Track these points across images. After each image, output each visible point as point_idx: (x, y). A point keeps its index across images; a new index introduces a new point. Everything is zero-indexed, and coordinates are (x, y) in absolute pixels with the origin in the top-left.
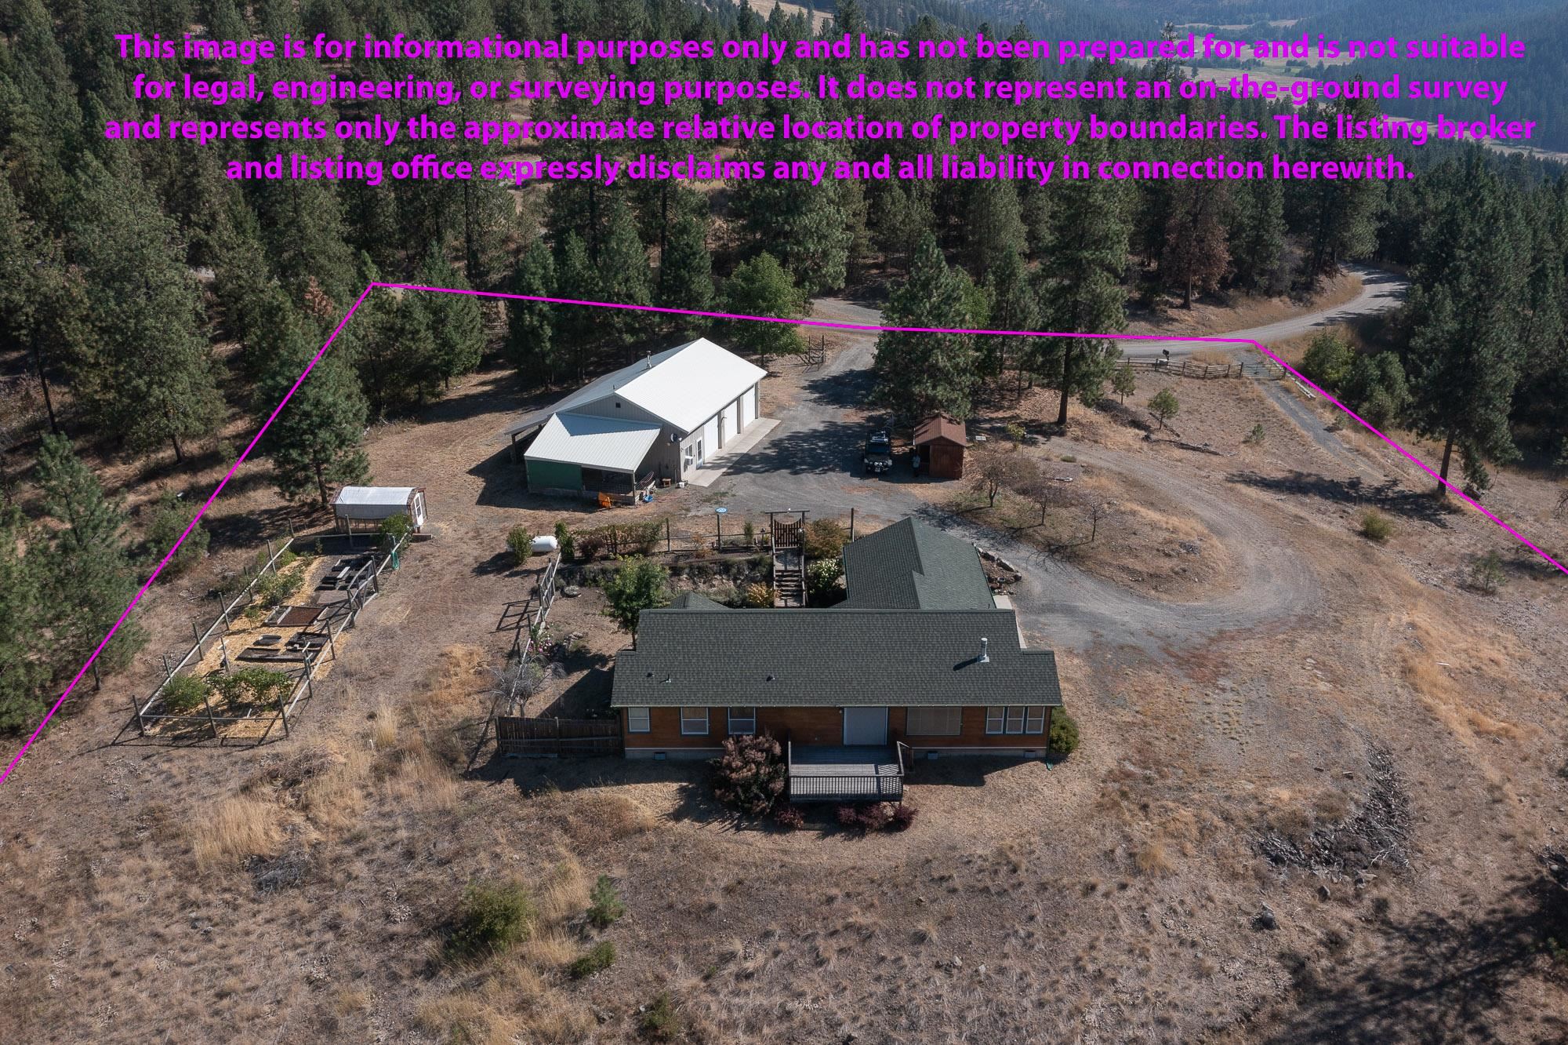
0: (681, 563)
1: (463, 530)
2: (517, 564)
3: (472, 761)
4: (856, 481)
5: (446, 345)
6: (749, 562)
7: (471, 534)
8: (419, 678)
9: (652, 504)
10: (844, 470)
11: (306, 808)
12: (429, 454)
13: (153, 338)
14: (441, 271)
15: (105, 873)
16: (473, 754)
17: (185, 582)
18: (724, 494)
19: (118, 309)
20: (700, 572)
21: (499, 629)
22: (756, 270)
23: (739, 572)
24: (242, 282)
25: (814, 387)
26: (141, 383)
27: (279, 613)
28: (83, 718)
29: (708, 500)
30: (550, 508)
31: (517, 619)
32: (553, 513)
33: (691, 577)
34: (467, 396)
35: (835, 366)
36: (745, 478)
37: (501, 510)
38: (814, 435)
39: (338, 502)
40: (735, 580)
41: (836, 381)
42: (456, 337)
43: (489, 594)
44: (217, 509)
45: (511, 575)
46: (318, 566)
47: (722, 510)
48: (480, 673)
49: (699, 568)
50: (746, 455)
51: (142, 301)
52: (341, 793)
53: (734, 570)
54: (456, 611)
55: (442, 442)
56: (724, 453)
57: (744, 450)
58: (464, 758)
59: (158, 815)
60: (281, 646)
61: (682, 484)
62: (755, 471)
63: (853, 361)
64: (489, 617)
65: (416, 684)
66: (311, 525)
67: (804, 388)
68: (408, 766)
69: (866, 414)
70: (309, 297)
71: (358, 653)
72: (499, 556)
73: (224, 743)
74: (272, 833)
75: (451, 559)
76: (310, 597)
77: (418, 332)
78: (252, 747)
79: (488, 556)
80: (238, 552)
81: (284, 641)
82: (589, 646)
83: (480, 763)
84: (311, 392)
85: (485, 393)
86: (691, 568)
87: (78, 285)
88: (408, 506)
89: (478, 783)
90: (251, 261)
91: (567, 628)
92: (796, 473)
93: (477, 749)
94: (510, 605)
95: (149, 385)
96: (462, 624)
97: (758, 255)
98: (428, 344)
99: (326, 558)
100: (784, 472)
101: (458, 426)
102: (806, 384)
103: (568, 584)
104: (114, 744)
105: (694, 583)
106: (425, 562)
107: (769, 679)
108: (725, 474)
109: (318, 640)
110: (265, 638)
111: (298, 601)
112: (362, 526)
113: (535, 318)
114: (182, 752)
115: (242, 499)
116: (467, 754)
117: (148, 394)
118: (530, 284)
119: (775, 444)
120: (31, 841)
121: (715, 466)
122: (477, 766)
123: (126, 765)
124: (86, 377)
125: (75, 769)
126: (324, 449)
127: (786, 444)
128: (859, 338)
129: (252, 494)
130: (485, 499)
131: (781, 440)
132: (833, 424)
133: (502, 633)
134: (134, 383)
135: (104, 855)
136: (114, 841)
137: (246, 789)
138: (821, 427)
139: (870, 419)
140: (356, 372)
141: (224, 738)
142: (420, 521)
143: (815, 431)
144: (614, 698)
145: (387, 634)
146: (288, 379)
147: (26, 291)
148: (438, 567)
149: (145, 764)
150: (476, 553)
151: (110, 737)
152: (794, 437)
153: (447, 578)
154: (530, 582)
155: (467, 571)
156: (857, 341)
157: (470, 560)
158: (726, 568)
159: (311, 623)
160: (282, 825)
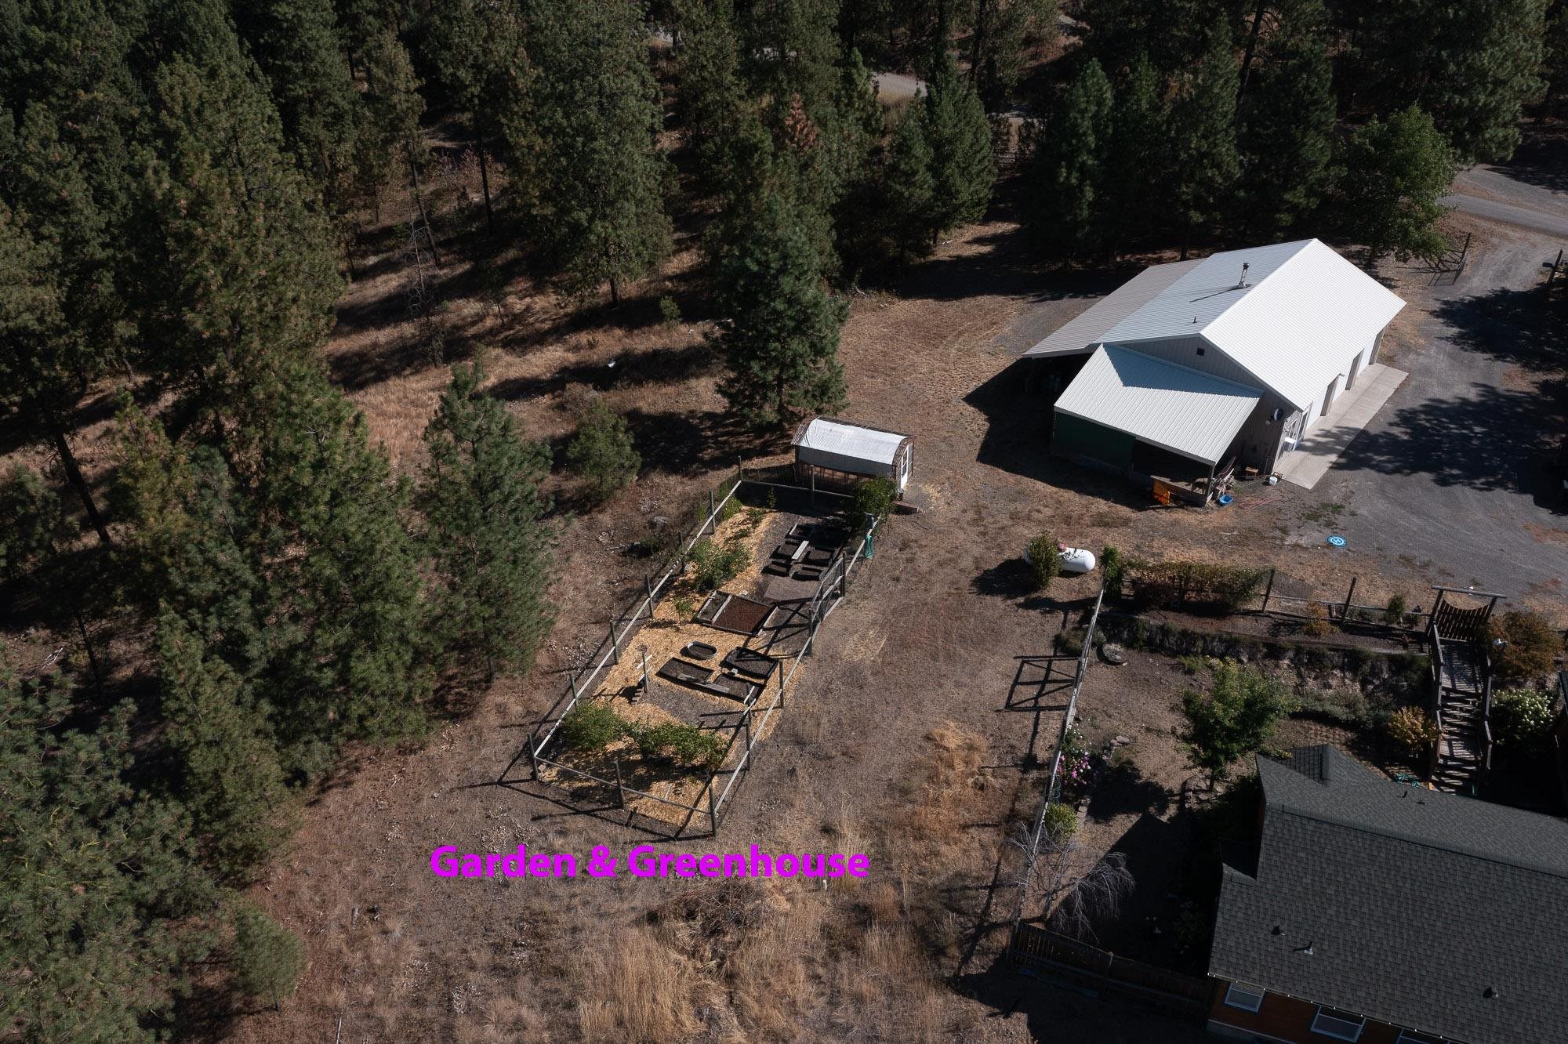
0: (1284, 639)
1: (959, 504)
2: (1036, 589)
3: (966, 960)
4: (1544, 514)
5: (944, 190)
6: (1392, 659)
7: (970, 515)
8: (894, 774)
9: (1230, 510)
10: (1522, 489)
11: (730, 978)
12: (912, 357)
13: (603, 163)
14: (954, 92)
15: (470, 1010)
16: (970, 943)
17: (605, 519)
18: (1337, 509)
19: (565, 123)
20: (1312, 661)
21: (1010, 707)
22: (1395, 130)
23: (1375, 672)
24: (705, 74)
25: (1450, 313)
26: (582, 216)
27: (716, 603)
28: (469, 724)
29: (1314, 516)
30: (1081, 490)
31: (1033, 691)
32: (1086, 499)
33: (1296, 664)
34: (959, 257)
35: (1478, 283)
36: (1364, 478)
37: (1010, 478)
38: (1462, 411)
39: (804, 444)
40: (1364, 684)
41: (1481, 306)
42: (959, 182)
43: (994, 635)
44: (653, 399)
45: (1027, 606)
46: (769, 526)
47: (1338, 541)
48: (982, 788)
49: (1311, 654)
50: (1362, 433)
51: (593, 114)
52: (779, 967)
53: (1366, 668)
54: (950, 657)
55: (932, 337)
56: (1329, 424)
57: (1360, 422)
58: (954, 951)
59: (543, 928)
60: (714, 663)
61: (1273, 479)
62: (1378, 468)
63: (1503, 274)
64: (994, 683)
65: (891, 786)
66: (763, 452)
67: (1433, 313)
68: (874, 940)
69: (1540, 377)
70: (789, 122)
71: (813, 704)
72: (1008, 566)
73: (632, 821)
74: (683, 1017)
75: (943, 555)
76: (756, 583)
77: (915, 173)
78: (668, 839)
79: (993, 562)
80: (673, 480)
81: (719, 656)
82: (1138, 762)
83: (977, 966)
84: (787, 283)
85: (981, 258)
86: (1299, 650)
87: (525, 74)
88: (894, 466)
89: (975, 1005)
90: (720, 50)
91: (1106, 725)
92: (1443, 481)
93: (975, 938)
94: (1025, 660)
95: (591, 219)
96: (958, 684)
97: (1404, 108)
98: (923, 191)
99: (778, 515)
100: (1426, 476)
101: (951, 310)
102: (1437, 306)
103: (1109, 641)
104: (501, 783)
105: (1300, 675)
106: (906, 554)
107: (1488, 993)
108: (1336, 467)
109: (761, 667)
110: (697, 645)
111: (739, 587)
112: (828, 473)
113: (1075, 174)
114: (581, 822)
115: (681, 388)
116: (960, 944)
117: (589, 230)
118: (1075, 126)
119: (1406, 418)
120: (389, 924)
121: (1318, 449)
122: (973, 971)
123: (510, 825)
124: (526, 187)
125: (452, 812)
126: (793, 364)
127: (1422, 420)
128: (1511, 233)
129: (693, 382)
130: (990, 454)
131: (1414, 412)
132: (1489, 391)
133: (1015, 716)
134: (575, 214)
135: (471, 975)
136: (483, 957)
137: (653, 918)
138: (1472, 395)
139: (1545, 386)
140: (830, 219)
141: (633, 813)
142: (904, 481)
143: (1465, 402)
144: (1214, 961)
145: (854, 677)
146: (759, 263)
147: (472, 66)
148: (925, 568)
149: (535, 828)
150: (977, 551)
151: (496, 771)
152: (1434, 409)
153: (938, 590)
154: (1053, 624)
155: (965, 582)
156: (1505, 237)
157: (967, 563)
158: (1353, 662)
159: (754, 632)
160: (696, 999)
